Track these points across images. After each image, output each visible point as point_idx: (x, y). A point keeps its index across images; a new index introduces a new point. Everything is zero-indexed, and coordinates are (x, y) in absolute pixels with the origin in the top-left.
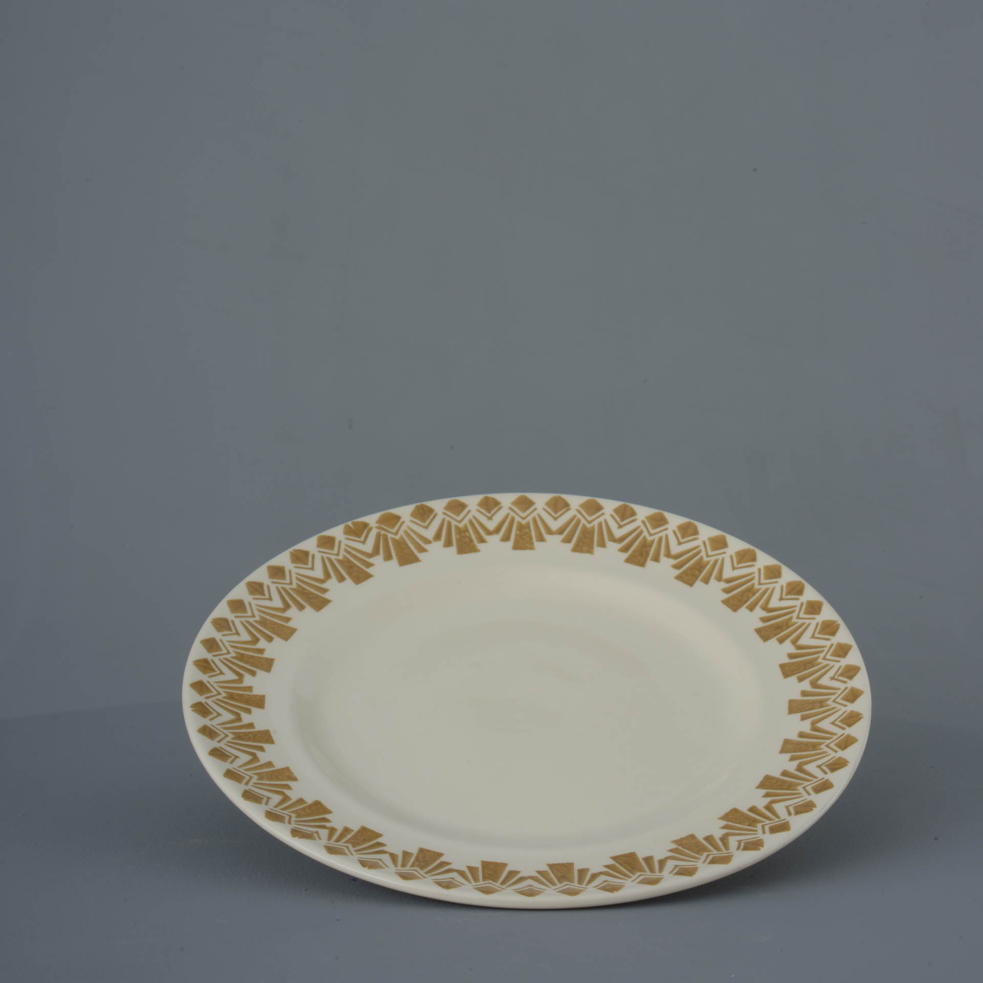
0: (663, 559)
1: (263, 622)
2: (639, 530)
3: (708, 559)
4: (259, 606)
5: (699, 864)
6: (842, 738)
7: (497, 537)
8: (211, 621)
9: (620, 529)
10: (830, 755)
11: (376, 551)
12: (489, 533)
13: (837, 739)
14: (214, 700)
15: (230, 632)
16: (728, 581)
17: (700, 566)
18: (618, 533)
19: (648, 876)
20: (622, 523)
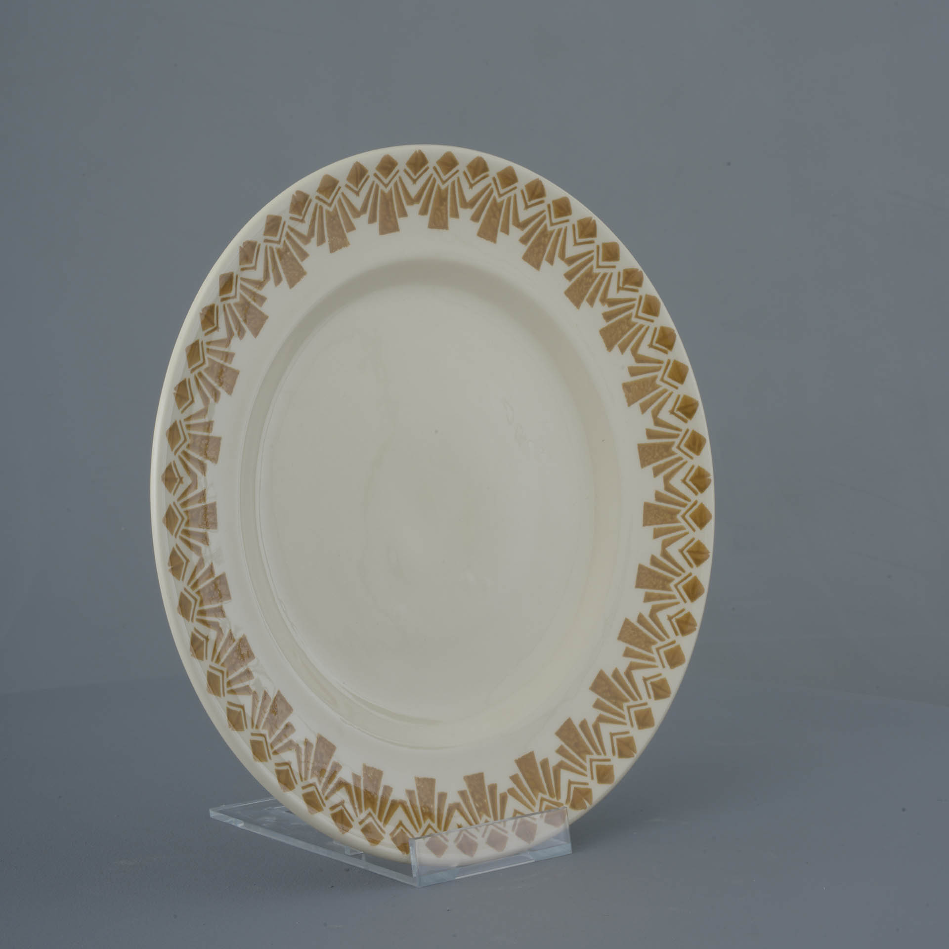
0: (628, 661)
1: (545, 234)
2: (664, 636)
3: (625, 708)
4: (566, 230)
5: (208, 662)
6: (379, 831)
7: (661, 488)
8: (540, 179)
9: (667, 618)
10: (357, 816)
11: (640, 359)
12: (667, 479)
13: (379, 826)
14: (433, 176)
15: (527, 199)
16: (596, 728)
17: (618, 699)
18: (662, 616)
19: (193, 607)
20: (674, 620)
